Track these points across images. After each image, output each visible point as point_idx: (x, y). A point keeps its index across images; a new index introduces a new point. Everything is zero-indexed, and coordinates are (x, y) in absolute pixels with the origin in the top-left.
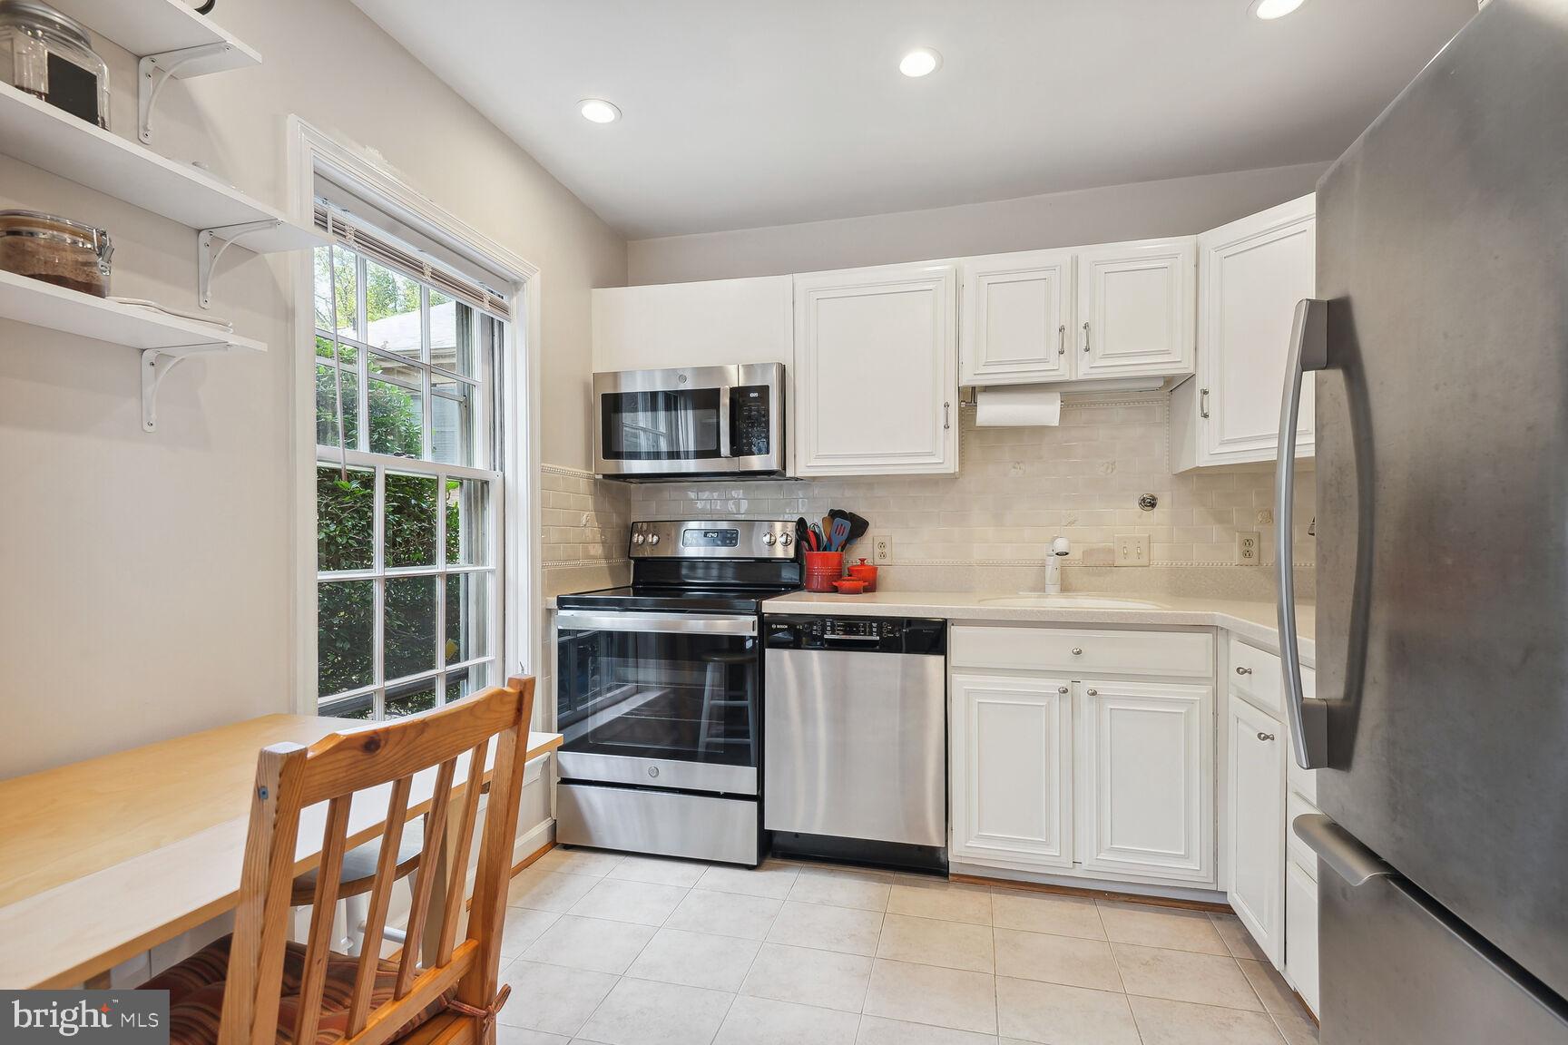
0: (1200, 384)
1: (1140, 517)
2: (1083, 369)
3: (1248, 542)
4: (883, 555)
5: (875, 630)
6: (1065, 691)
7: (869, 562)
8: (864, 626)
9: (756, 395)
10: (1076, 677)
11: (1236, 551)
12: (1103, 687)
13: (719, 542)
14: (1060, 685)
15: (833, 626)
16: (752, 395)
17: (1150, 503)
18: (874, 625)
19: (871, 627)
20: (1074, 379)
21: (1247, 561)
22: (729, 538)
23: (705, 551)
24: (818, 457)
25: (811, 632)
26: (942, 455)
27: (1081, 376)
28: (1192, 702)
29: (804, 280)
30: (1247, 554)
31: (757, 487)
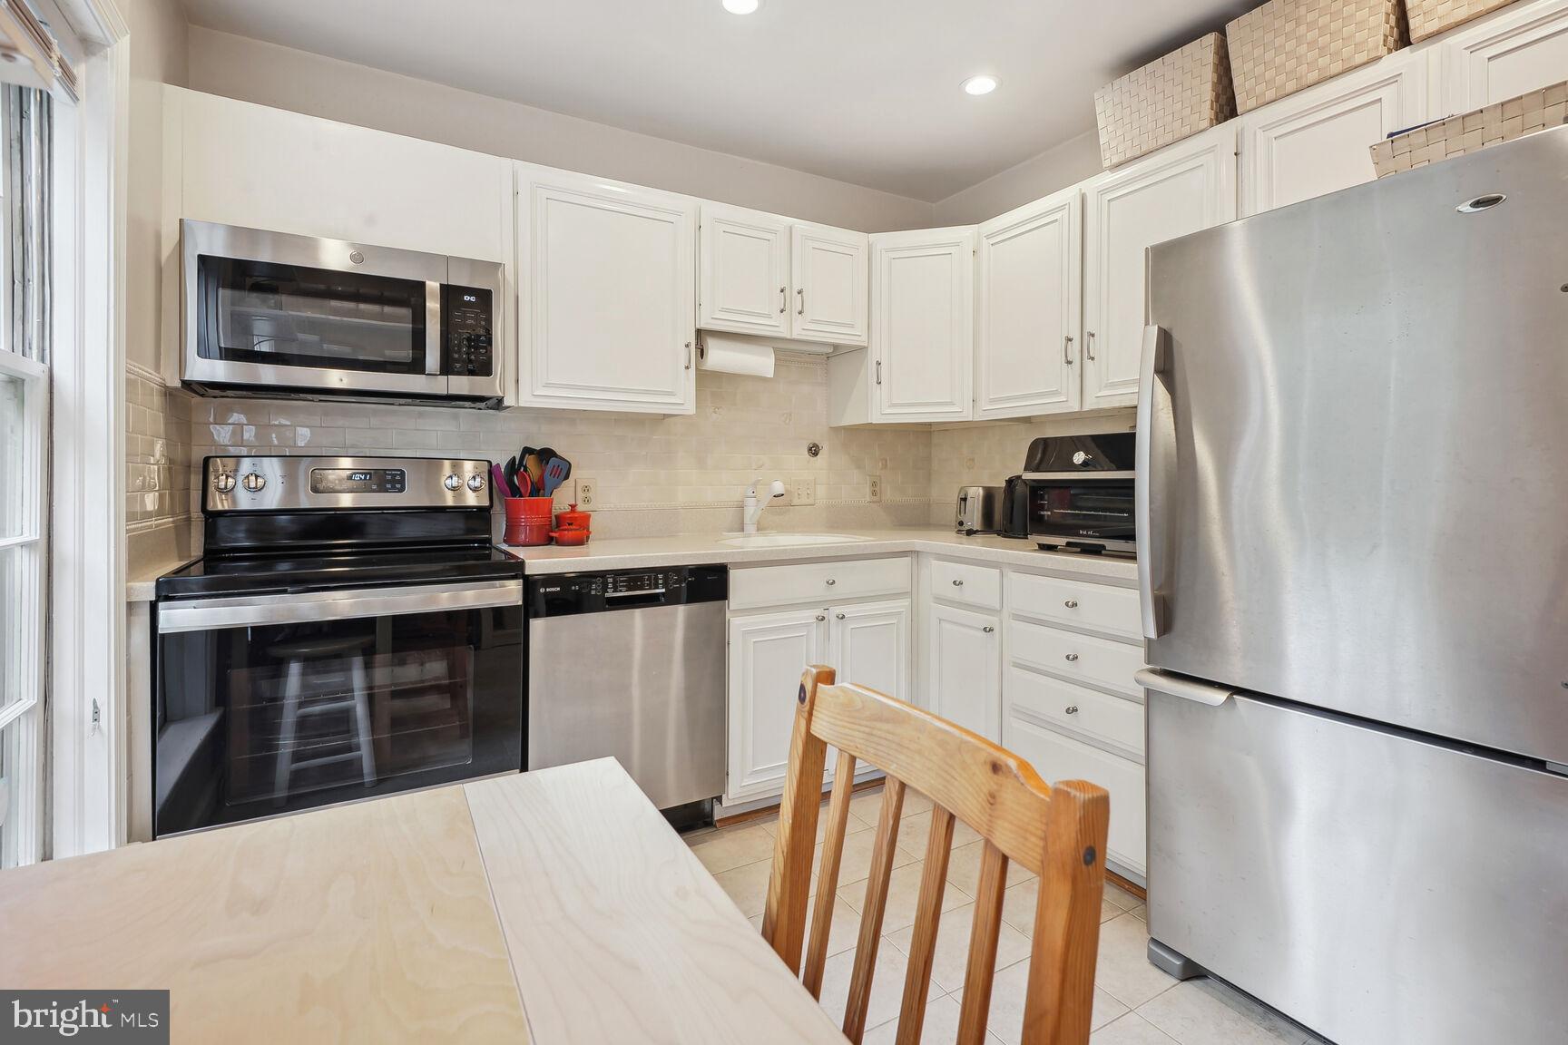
0: (873, 356)
1: (808, 462)
2: (798, 329)
3: (874, 484)
4: (587, 500)
5: (660, 582)
6: (823, 618)
7: (581, 508)
8: (650, 577)
9: (473, 299)
10: (827, 604)
11: (868, 490)
12: (846, 610)
13: (374, 487)
14: (817, 614)
15: (615, 583)
16: (467, 298)
17: (814, 451)
18: (660, 576)
19: (656, 579)
20: (789, 337)
21: (875, 498)
22: (389, 482)
23: (354, 500)
24: (547, 385)
25: (590, 591)
26: (682, 396)
27: (795, 336)
28: (900, 613)
29: (530, 172)
30: (874, 493)
31: (421, 415)
